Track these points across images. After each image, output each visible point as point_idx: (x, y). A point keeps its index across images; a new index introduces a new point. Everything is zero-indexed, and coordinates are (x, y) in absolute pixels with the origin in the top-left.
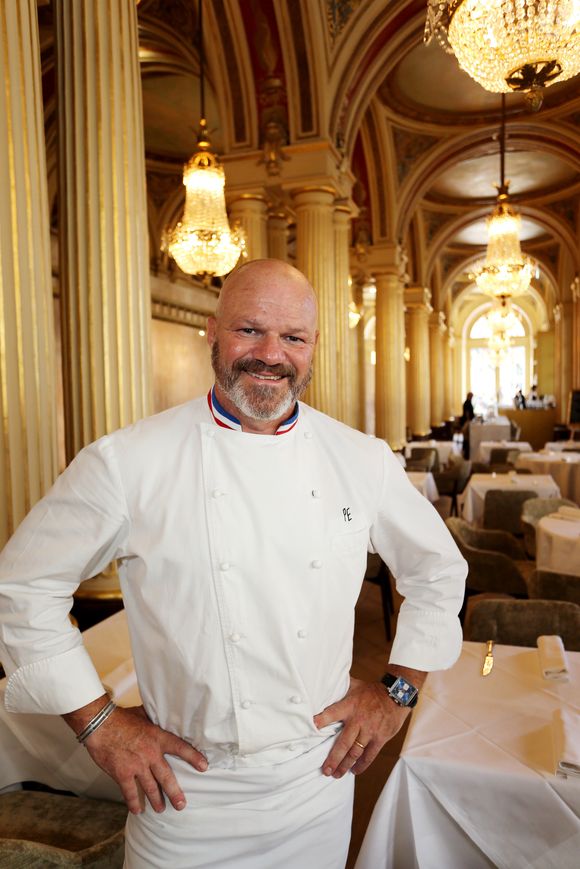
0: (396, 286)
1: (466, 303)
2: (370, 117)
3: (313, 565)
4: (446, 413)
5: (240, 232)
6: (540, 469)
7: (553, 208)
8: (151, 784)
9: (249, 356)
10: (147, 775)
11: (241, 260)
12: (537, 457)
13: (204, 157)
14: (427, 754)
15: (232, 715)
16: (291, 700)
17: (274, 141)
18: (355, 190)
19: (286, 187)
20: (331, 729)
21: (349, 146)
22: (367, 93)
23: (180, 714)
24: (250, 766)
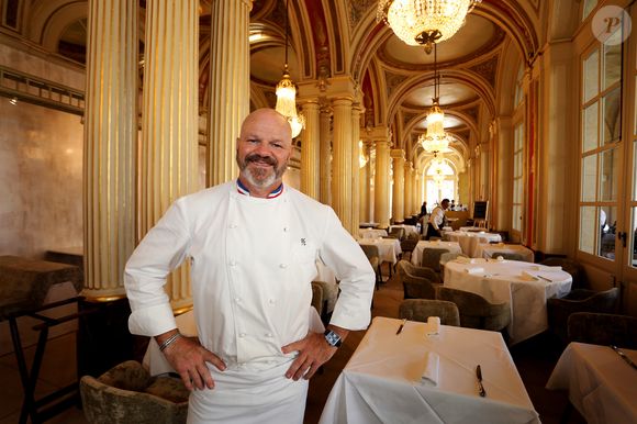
0: (386, 148)
1: (425, 158)
2: (373, 64)
3: (281, 266)
4: (413, 212)
5: (302, 117)
6: (455, 239)
7: (466, 112)
8: (196, 375)
9: (253, 154)
10: (194, 370)
11: (302, 130)
12: (454, 233)
13: (286, 82)
14: (356, 370)
15: (235, 341)
16: (266, 335)
17: (323, 75)
18: (365, 99)
19: (328, 97)
20: (293, 354)
21: (361, 77)
22: (371, 52)
23: (213, 340)
24: (246, 370)
